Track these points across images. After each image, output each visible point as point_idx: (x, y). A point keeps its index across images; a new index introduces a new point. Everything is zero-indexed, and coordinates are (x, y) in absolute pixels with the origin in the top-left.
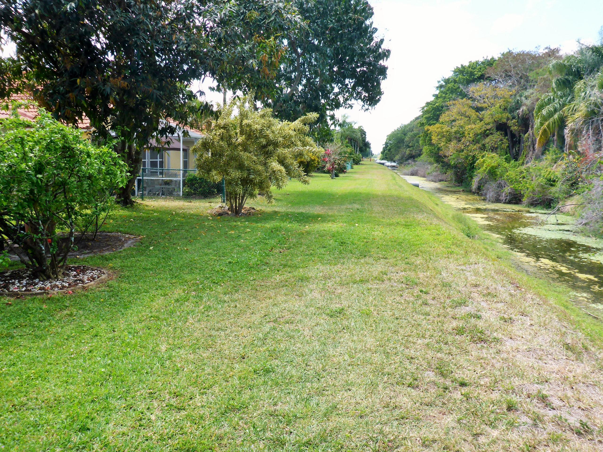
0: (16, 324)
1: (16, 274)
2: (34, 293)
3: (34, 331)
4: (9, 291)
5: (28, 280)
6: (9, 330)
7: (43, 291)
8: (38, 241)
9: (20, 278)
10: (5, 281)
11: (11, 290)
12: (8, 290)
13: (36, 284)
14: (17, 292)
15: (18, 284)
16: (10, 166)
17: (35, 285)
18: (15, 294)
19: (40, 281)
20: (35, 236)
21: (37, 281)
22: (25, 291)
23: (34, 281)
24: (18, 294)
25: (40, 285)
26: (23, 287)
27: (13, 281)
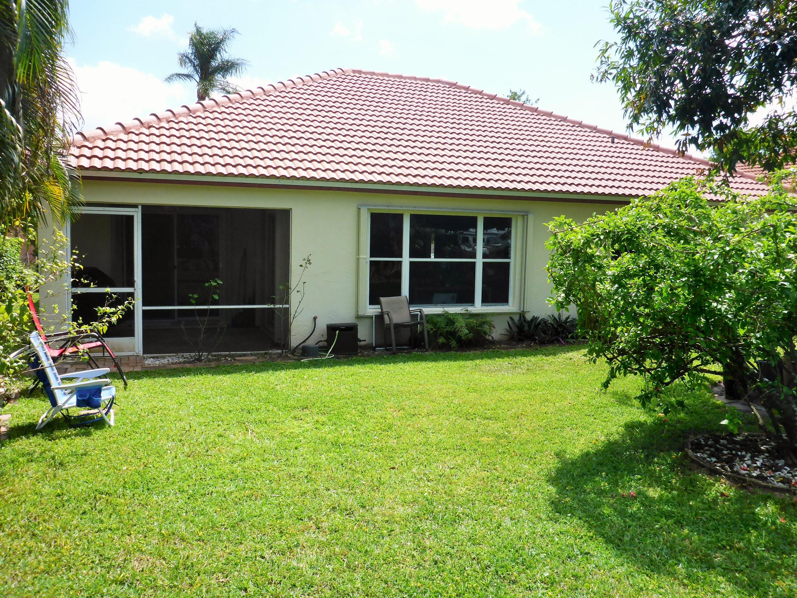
0: (724, 543)
1: (751, 440)
2: (770, 485)
3: (751, 566)
4: (733, 472)
5: (767, 457)
6: (709, 549)
7: (785, 486)
8: (790, 398)
9: (756, 452)
10: (731, 450)
11: (735, 469)
12: (732, 467)
13: (779, 469)
14: (744, 475)
15: (749, 462)
16: (752, 274)
17: (776, 471)
18: (740, 479)
19: (786, 465)
20: (785, 389)
21: (781, 463)
22: (758, 477)
23: (777, 461)
24: (745, 481)
25: (784, 473)
26: (756, 468)
27: (744, 453)
